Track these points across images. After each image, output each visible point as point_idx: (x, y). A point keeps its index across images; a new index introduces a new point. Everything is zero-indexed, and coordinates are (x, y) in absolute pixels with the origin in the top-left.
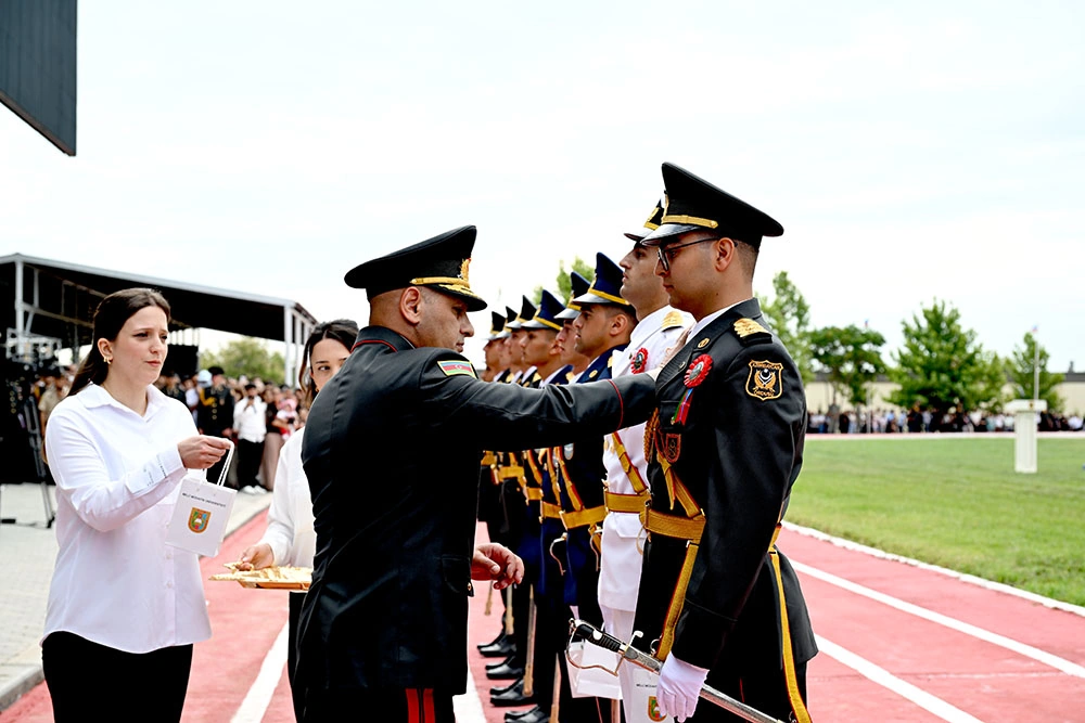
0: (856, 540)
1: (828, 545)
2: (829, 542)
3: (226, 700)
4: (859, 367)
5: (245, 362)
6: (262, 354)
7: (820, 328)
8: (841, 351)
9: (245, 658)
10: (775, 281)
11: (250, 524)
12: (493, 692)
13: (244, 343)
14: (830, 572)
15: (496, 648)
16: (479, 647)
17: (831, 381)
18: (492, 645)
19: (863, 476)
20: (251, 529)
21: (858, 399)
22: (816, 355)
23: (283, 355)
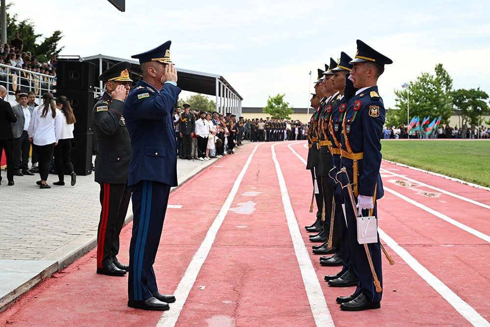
0: (479, 183)
1: (466, 186)
2: (466, 184)
3: (191, 248)
4: (475, 108)
5: (198, 105)
6: (206, 101)
7: (457, 90)
8: (467, 101)
9: (198, 230)
10: (436, 69)
11: (201, 173)
12: (314, 247)
13: (198, 96)
14: (467, 198)
15: (314, 228)
16: (306, 227)
17: (461, 115)
18: (312, 226)
19: (479, 156)
20: (201, 175)
21: (474, 123)
22: (455, 103)
23: (215, 102)
